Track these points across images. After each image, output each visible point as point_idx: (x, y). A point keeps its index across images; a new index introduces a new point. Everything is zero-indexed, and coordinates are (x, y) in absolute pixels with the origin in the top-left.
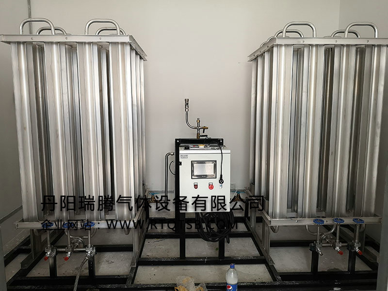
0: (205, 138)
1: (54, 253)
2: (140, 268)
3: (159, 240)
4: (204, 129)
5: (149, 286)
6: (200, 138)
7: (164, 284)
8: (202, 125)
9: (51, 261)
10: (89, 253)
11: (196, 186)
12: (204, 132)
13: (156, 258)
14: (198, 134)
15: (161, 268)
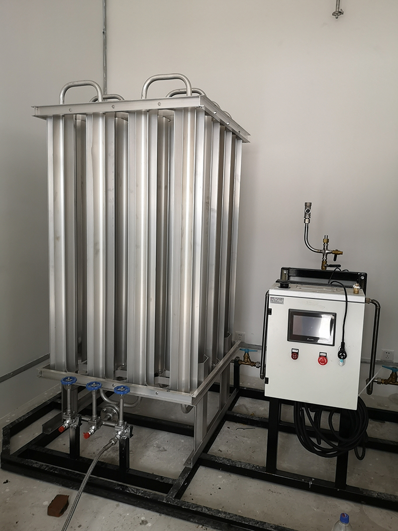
0: (333, 269)
1: (77, 423)
2: (202, 470)
3: (246, 426)
4: (336, 254)
5: (199, 509)
6: (328, 269)
7: (225, 513)
8: (332, 247)
9: (72, 433)
10: (119, 433)
11: (295, 355)
12: (335, 259)
13: (229, 460)
14: (324, 263)
15: (234, 477)
